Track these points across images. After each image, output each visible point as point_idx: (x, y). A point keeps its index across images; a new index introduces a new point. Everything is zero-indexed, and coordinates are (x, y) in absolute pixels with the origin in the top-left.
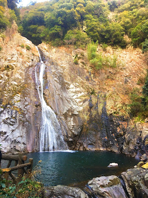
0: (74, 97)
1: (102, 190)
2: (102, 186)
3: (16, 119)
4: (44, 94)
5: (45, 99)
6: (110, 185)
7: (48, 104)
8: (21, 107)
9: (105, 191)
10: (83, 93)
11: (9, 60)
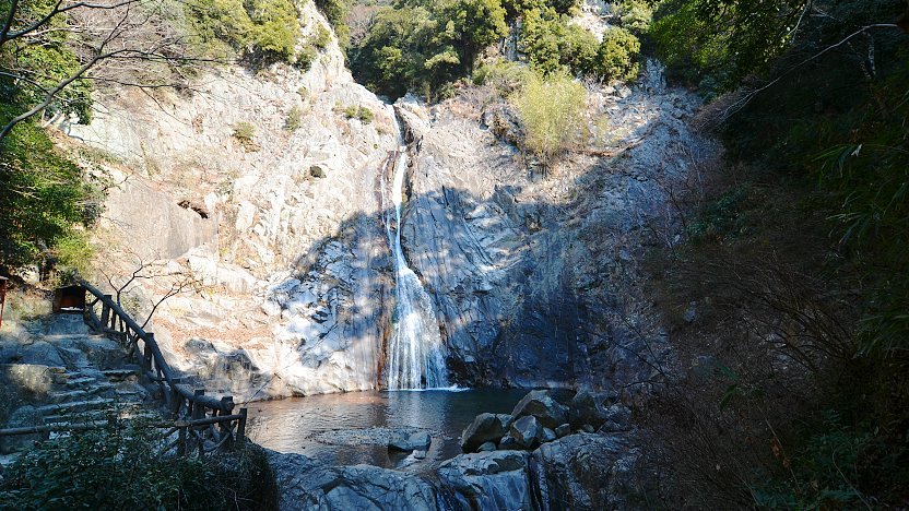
0: (483, 244)
1: (470, 480)
2: (471, 472)
3: (330, 307)
4: (401, 237)
5: (404, 250)
6: (493, 470)
7: (410, 264)
8: (342, 275)
9: (476, 481)
10: (508, 232)
11: (314, 155)
